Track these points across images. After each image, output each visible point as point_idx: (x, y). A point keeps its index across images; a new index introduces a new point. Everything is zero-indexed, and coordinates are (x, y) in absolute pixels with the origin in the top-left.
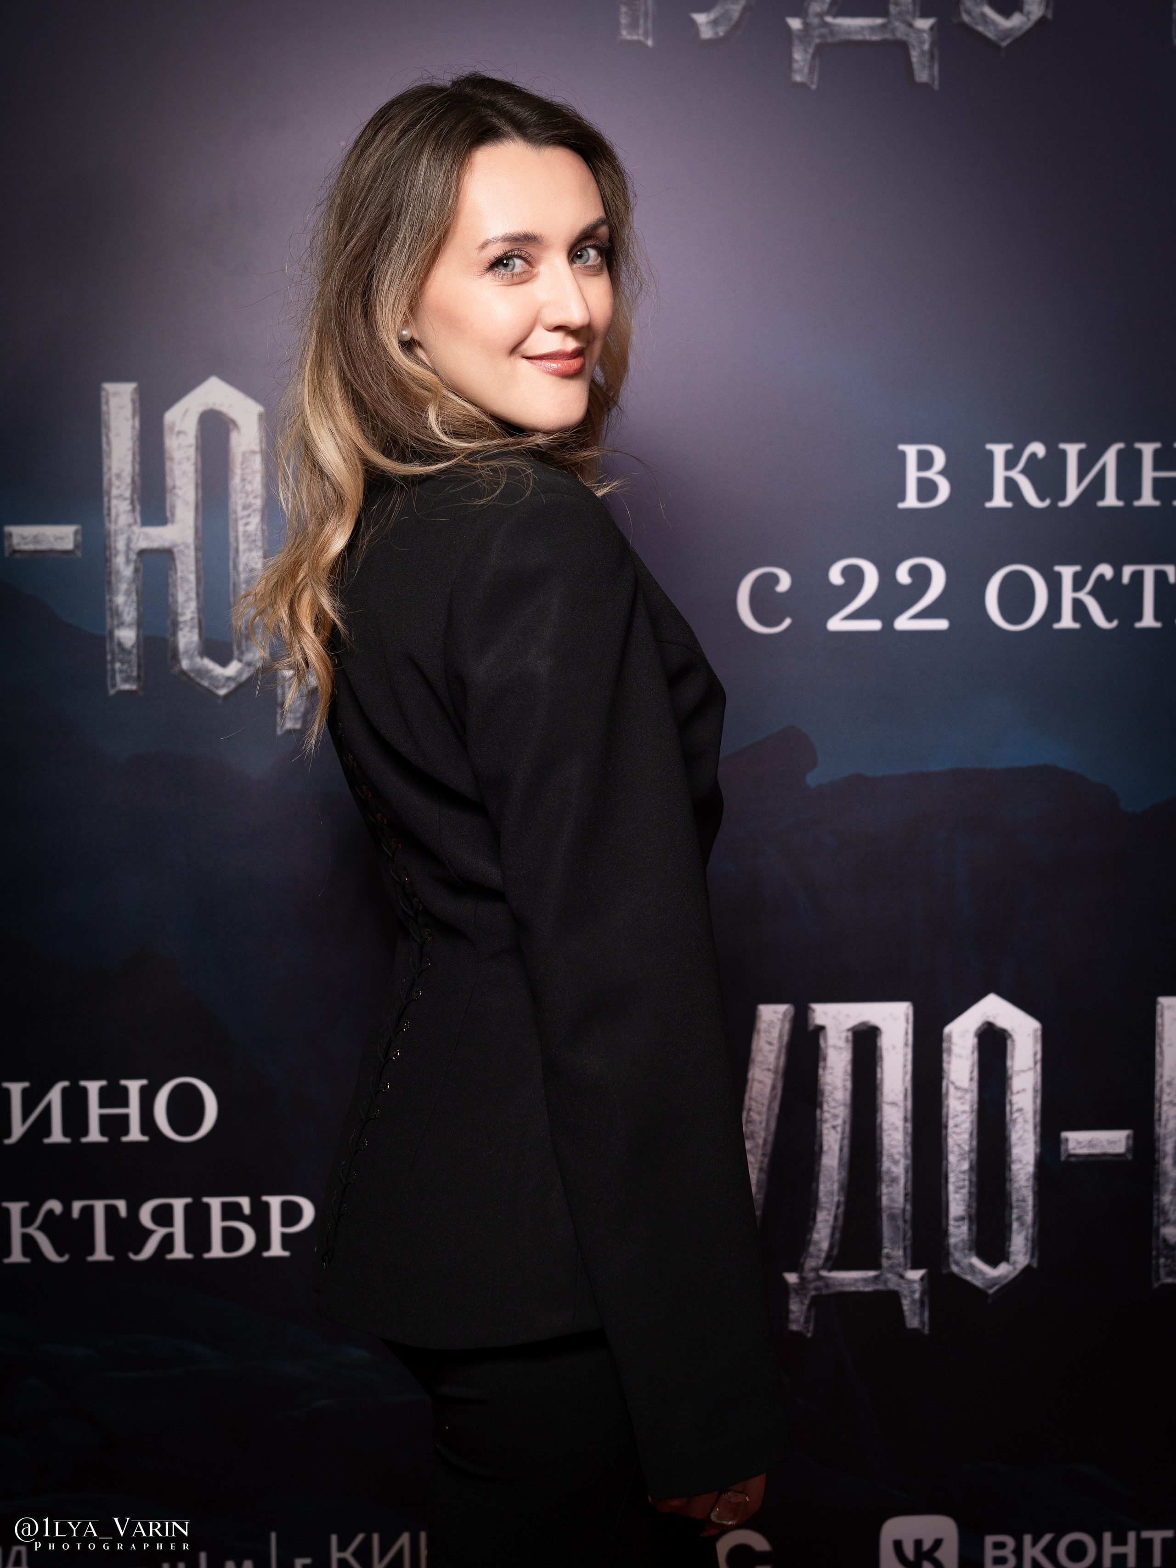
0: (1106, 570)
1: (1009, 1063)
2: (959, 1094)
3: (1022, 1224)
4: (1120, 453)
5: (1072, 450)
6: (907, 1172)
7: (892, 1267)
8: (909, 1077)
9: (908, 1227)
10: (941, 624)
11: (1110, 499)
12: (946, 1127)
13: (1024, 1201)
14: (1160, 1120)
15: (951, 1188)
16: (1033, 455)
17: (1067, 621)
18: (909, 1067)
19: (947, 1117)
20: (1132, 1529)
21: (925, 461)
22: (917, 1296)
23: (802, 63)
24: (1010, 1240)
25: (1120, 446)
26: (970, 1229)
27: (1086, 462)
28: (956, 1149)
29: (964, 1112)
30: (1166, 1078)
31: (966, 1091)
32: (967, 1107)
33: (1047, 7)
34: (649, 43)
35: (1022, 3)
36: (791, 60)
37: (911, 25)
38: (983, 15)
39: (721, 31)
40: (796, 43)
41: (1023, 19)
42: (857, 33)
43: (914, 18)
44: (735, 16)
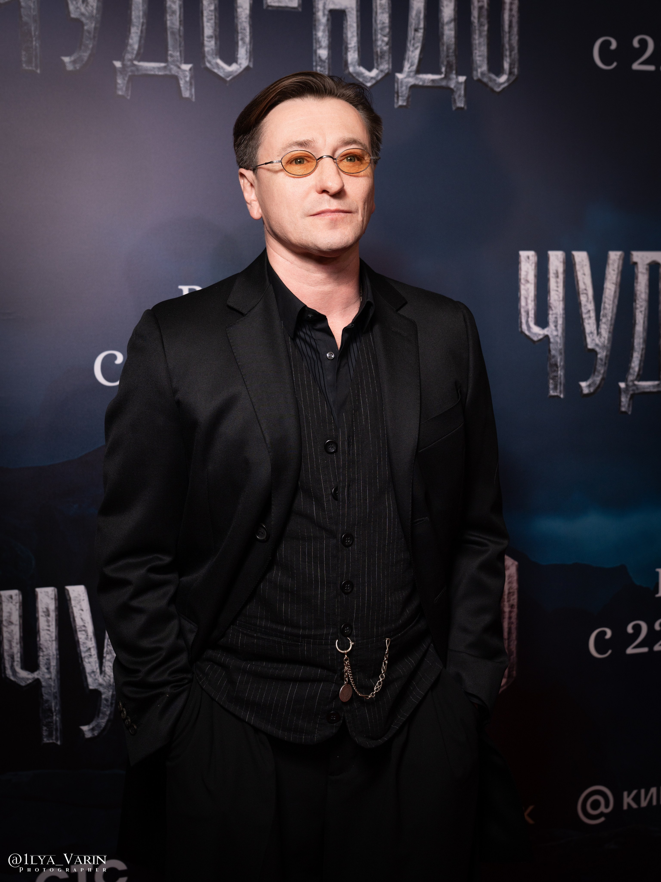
23: (122, 85)
33: (250, 61)
34: (38, 71)
35: (237, 58)
36: (116, 83)
37: (179, 68)
38: (217, 64)
39: (78, 67)
40: (119, 74)
41: (238, 67)
42: (151, 70)
43: (181, 63)
44: (85, 59)
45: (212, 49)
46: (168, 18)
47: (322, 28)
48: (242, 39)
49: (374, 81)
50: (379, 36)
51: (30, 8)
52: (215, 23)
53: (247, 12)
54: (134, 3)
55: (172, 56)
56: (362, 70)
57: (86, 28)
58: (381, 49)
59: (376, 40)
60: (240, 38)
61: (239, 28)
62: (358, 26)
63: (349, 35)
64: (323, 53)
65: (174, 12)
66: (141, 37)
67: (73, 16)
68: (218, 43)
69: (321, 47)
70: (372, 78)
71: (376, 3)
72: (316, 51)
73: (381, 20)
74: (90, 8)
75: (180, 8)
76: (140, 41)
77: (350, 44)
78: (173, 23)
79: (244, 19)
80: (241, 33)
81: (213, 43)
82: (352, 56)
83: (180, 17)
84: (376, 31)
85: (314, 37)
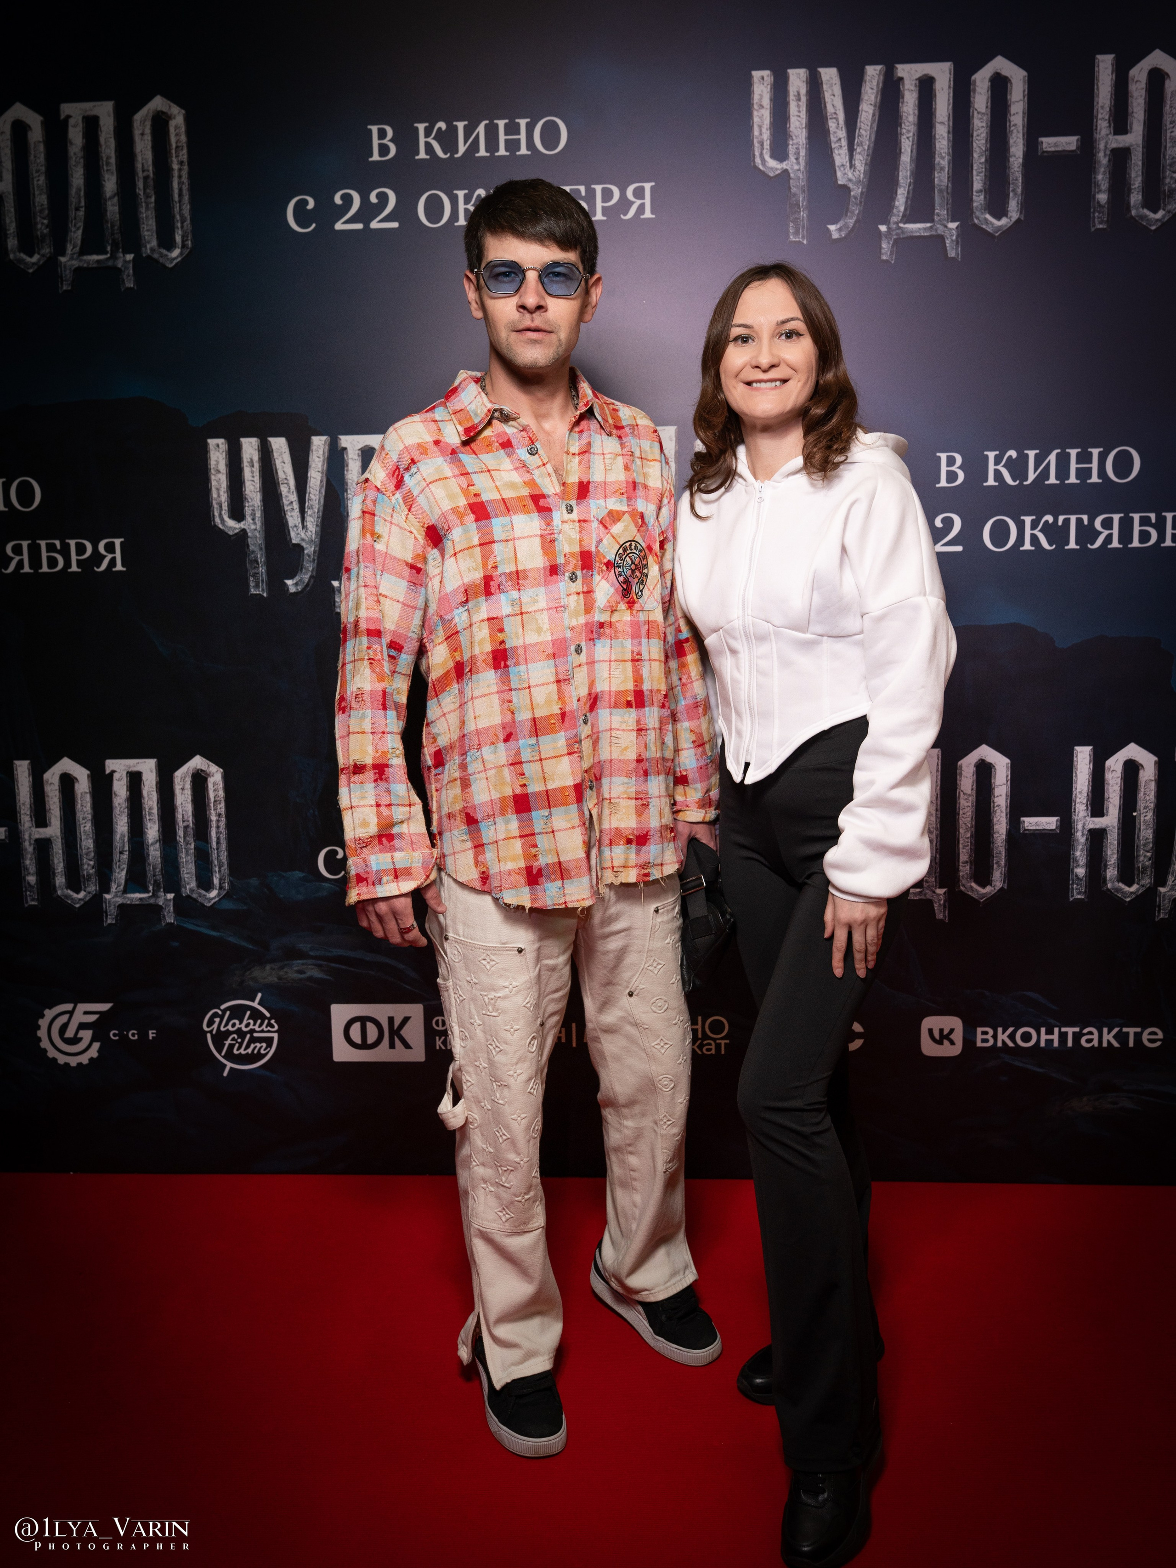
0: (1049, 518)
1: (993, 781)
2: (966, 797)
3: (999, 866)
4: (1058, 454)
5: (1032, 454)
6: (937, 838)
7: (929, 887)
8: (938, 788)
9: (937, 866)
10: (959, 548)
11: (1052, 480)
12: (959, 814)
13: (1000, 853)
14: (1075, 812)
15: (961, 846)
16: (1010, 457)
17: (1027, 546)
18: (939, 783)
19: (959, 808)
20: (1057, 1026)
21: (951, 461)
22: (942, 902)
23: (886, 250)
24: (992, 874)
25: (1059, 451)
26: (970, 868)
27: (1039, 460)
28: (964, 826)
29: (968, 806)
30: (1078, 790)
31: (969, 795)
32: (970, 804)
33: (1021, 213)
34: (805, 242)
35: (1007, 211)
36: (880, 248)
37: (946, 226)
38: (986, 219)
39: (843, 234)
40: (883, 238)
41: (1009, 220)
42: (916, 232)
43: (948, 222)
44: (851, 225)
45: (981, 204)
46: (936, 175)
47: (1102, 170)
48: (1014, 190)
49: (1159, 224)
50: (1167, 173)
51: (799, 178)
52: (985, 175)
53: (1021, 160)
54: (901, 163)
55: (938, 215)
56: (1146, 212)
57: (852, 193)
58: (1169, 187)
59: (1164, 178)
60: (1011, 189)
61: (1011, 178)
62: (1143, 164)
63: (1133, 175)
64: (1102, 197)
65: (942, 169)
66: (907, 198)
67: (840, 182)
68: (988, 197)
69: (1100, 191)
70: (1157, 220)
71: (1166, 136)
72: (1094, 195)
73: (1170, 155)
74: (858, 172)
75: (949, 164)
76: (906, 202)
77: (1135, 184)
78: (941, 181)
79: (1016, 169)
80: (1013, 183)
81: (982, 197)
82: (1136, 198)
83: (948, 174)
84: (1163, 167)
85: (1093, 180)
